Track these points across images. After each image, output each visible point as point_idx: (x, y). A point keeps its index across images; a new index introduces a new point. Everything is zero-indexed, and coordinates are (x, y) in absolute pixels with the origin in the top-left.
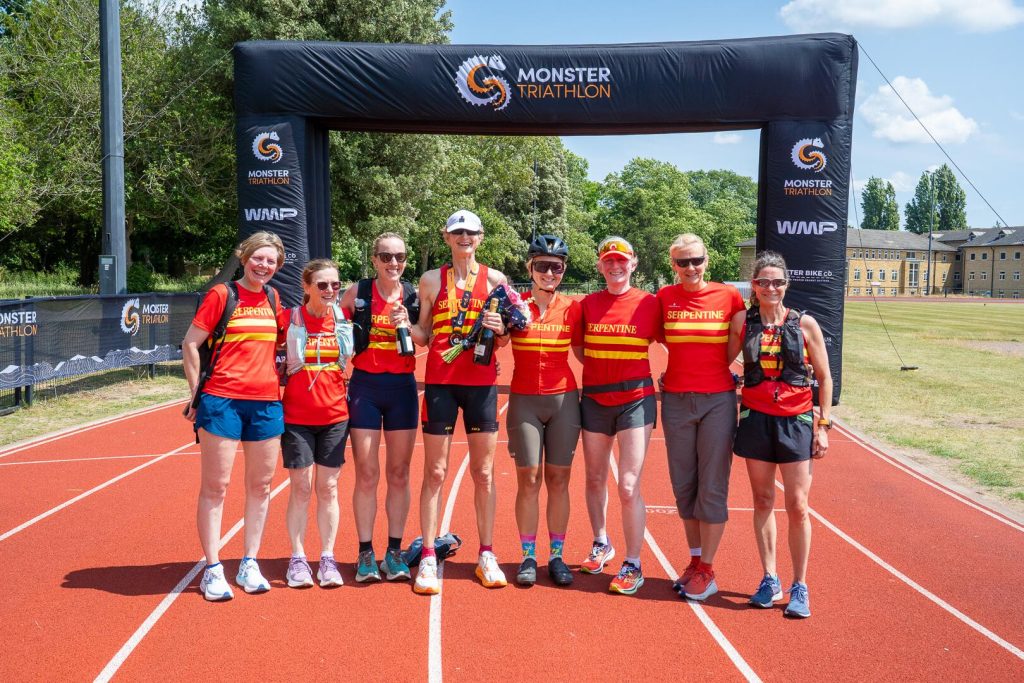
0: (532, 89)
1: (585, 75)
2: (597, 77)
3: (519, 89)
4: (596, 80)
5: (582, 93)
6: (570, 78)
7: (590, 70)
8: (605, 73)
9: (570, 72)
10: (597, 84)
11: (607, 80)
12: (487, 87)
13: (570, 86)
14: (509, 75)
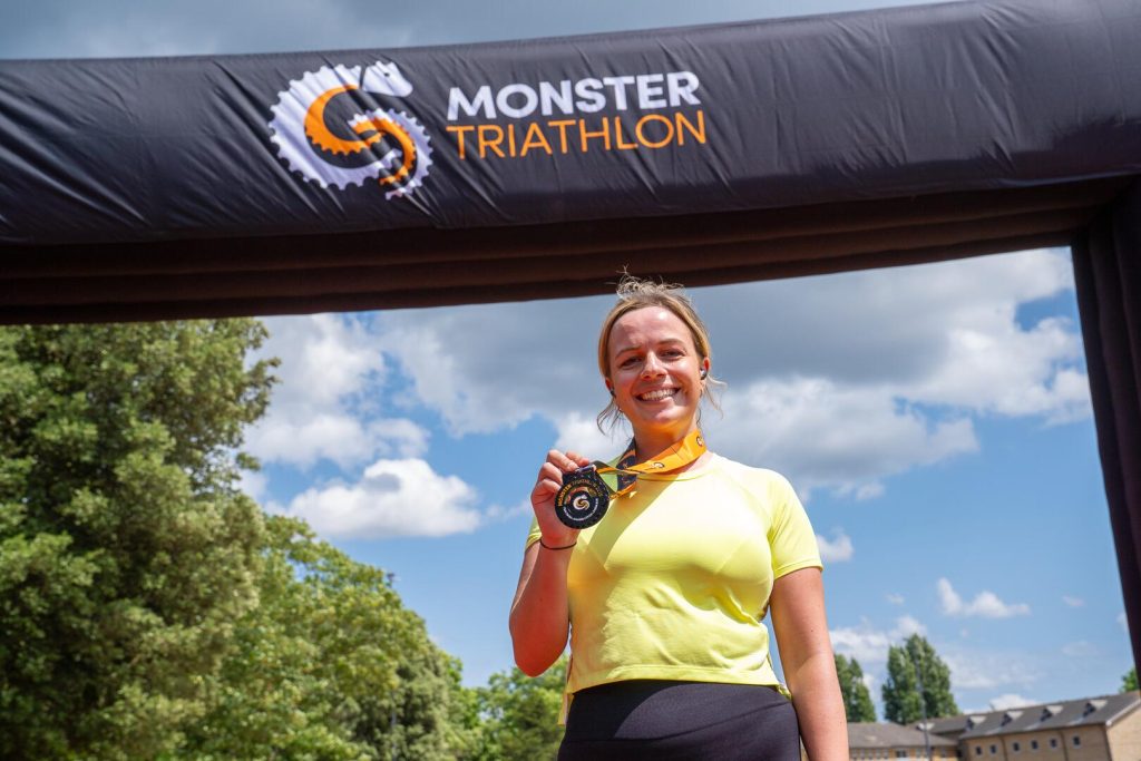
0: (490, 136)
1: (631, 93)
2: (666, 96)
3: (451, 139)
4: (662, 104)
5: (629, 138)
6: (591, 102)
7: (643, 80)
8: (684, 87)
9: (589, 88)
10: (669, 112)
11: (694, 101)
12: (363, 137)
13: (593, 122)
14: (424, 108)
